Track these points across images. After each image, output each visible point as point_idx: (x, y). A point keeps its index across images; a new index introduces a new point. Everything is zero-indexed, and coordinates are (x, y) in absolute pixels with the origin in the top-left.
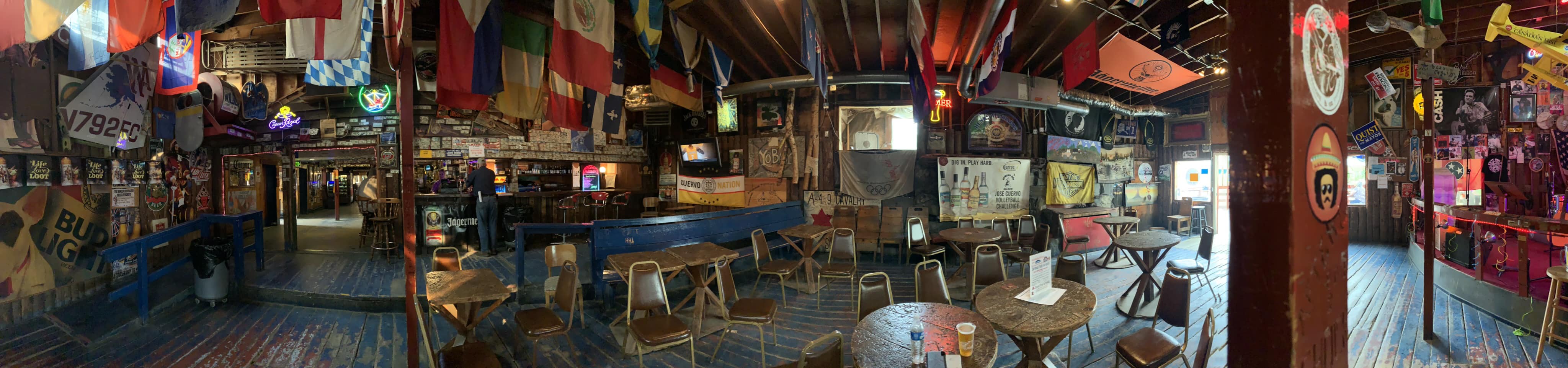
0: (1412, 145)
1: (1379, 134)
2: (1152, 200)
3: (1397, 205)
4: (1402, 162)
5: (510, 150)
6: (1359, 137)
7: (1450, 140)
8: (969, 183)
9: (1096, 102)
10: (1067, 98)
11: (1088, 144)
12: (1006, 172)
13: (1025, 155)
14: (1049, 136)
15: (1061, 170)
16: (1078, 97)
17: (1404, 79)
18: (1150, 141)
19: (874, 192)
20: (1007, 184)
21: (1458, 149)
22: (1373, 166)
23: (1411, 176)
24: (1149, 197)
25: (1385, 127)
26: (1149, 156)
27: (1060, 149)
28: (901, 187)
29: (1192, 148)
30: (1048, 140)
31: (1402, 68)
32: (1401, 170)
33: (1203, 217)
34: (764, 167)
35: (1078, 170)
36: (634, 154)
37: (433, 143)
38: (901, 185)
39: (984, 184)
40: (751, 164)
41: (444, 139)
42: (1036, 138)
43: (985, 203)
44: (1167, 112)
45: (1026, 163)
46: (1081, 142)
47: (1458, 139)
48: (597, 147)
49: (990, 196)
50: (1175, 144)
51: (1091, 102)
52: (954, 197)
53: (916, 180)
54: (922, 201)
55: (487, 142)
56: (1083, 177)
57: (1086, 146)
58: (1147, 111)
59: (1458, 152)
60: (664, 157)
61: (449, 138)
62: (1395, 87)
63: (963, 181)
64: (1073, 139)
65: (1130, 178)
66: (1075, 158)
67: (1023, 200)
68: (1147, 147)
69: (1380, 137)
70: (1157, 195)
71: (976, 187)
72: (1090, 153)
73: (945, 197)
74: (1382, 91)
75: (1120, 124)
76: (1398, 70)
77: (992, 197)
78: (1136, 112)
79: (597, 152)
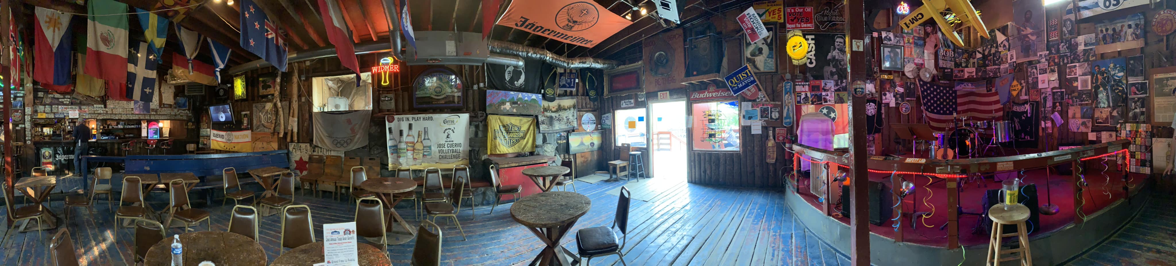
0: (786, 89)
1: (752, 79)
2: (596, 147)
3: (771, 150)
4: (776, 106)
5: (94, 113)
6: (732, 83)
7: (823, 85)
8: (414, 137)
9: (530, 55)
10: (498, 51)
11: (528, 97)
12: (446, 126)
13: (467, 110)
14: (488, 91)
15: (501, 122)
16: (510, 49)
17: (777, 22)
18: (592, 93)
19: (339, 145)
20: (448, 137)
21: (831, 94)
22: (747, 111)
23: (784, 121)
24: (592, 144)
25: (757, 71)
26: (592, 106)
27: (499, 103)
28: (359, 141)
29: (629, 97)
30: (487, 94)
31: (774, 11)
32: (775, 115)
33: (640, 162)
34: (263, 124)
35: (518, 121)
36: (181, 114)
37: (46, 109)
38: (359, 138)
39: (426, 137)
40: (255, 122)
41: (53, 106)
42: (476, 93)
43: (429, 155)
44: (604, 64)
45: (465, 117)
46: (520, 95)
47: (831, 84)
48: (153, 110)
49: (432, 148)
50: (614, 95)
51: (525, 54)
52: (400, 149)
53: (370, 135)
54: (375, 152)
55: (80, 109)
56: (524, 128)
57: (526, 99)
58: (583, 63)
59: (831, 96)
60: (203, 117)
61: (57, 106)
62: (768, 30)
63: (408, 135)
64: (512, 93)
65: (574, 127)
66: (515, 110)
67: (463, 151)
68: (590, 98)
69: (753, 82)
70: (600, 142)
71: (419, 141)
72: (530, 105)
73: (393, 150)
74: (754, 34)
75: (562, 77)
76: (770, 13)
77: (434, 149)
78: (572, 64)
79: (152, 113)
